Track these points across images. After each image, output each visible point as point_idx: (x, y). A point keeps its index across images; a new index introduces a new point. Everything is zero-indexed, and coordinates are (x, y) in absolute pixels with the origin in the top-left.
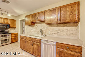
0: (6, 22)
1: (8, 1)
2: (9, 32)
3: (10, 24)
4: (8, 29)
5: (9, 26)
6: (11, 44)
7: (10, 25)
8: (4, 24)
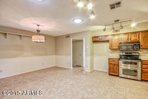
0: (133, 38)
1: (116, 4)
2: (140, 58)
3: (140, 41)
4: (138, 52)
5: (139, 45)
6: (139, 82)
7: (141, 44)
8: (130, 43)
